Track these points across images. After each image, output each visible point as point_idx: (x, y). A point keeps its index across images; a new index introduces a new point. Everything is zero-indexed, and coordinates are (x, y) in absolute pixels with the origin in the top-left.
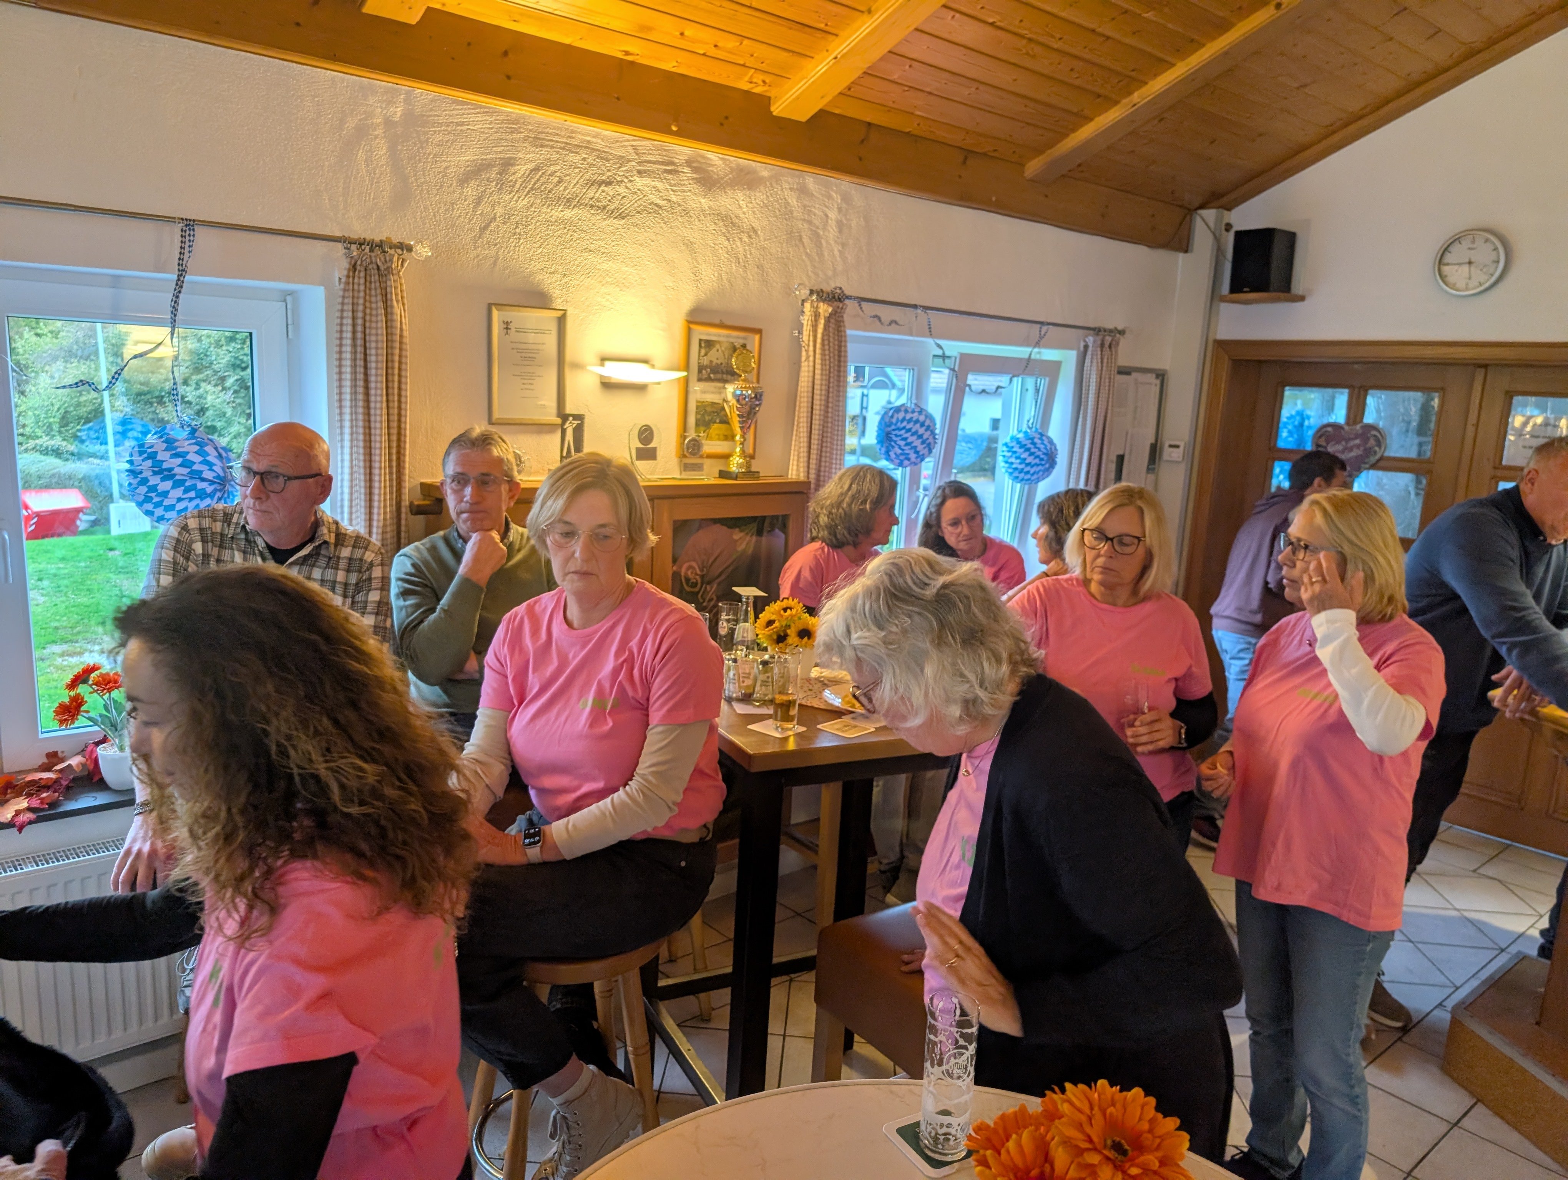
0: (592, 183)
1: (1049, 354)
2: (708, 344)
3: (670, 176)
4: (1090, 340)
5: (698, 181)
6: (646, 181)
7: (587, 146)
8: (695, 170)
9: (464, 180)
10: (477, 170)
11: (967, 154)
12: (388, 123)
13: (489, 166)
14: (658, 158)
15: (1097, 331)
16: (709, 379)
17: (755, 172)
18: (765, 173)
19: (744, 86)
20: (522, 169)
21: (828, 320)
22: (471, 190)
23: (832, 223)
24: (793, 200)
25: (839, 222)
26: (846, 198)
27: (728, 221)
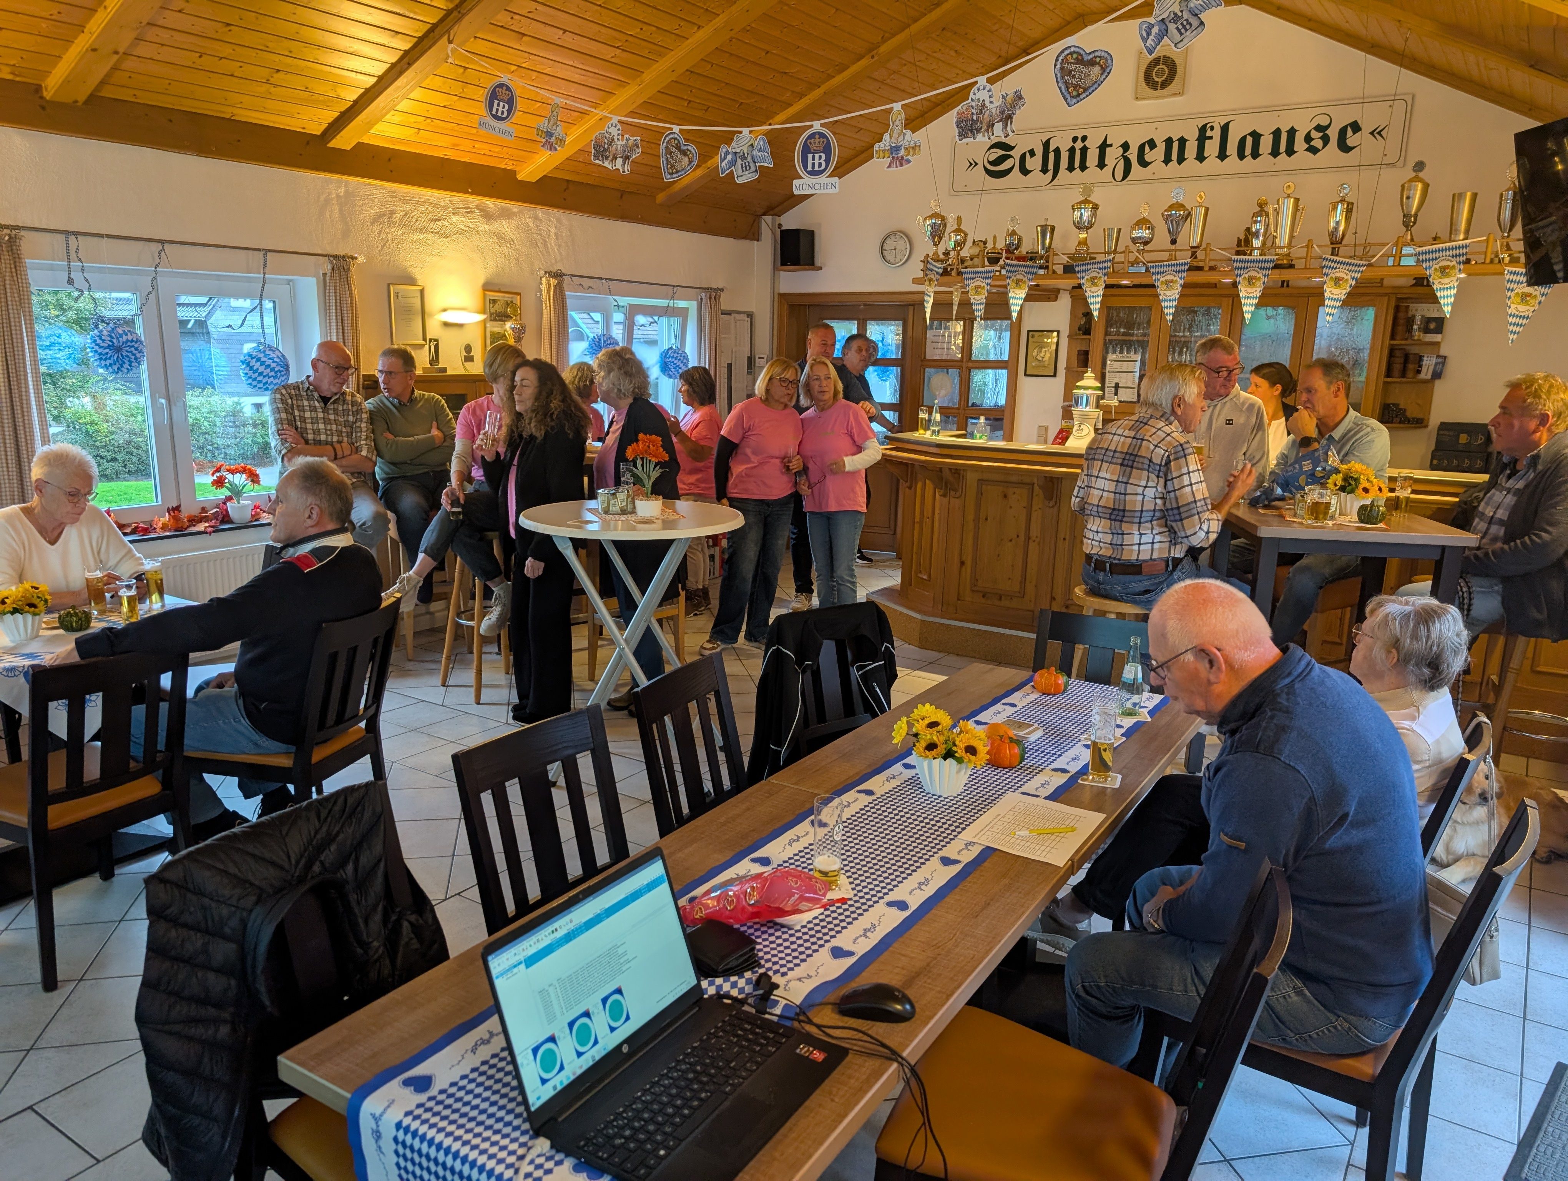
0: (431, 220)
1: (682, 304)
2: (494, 301)
3: (469, 215)
4: (703, 295)
5: (482, 216)
6: (457, 218)
7: (428, 202)
8: (481, 211)
9: (373, 223)
10: (379, 217)
11: (623, 192)
12: (338, 196)
13: (384, 215)
14: (462, 206)
15: (707, 289)
16: (495, 320)
17: (510, 209)
18: (516, 210)
19: (503, 166)
20: (399, 215)
21: (555, 287)
22: (376, 228)
23: (552, 234)
24: (531, 224)
25: (556, 234)
26: (559, 220)
27: (499, 236)
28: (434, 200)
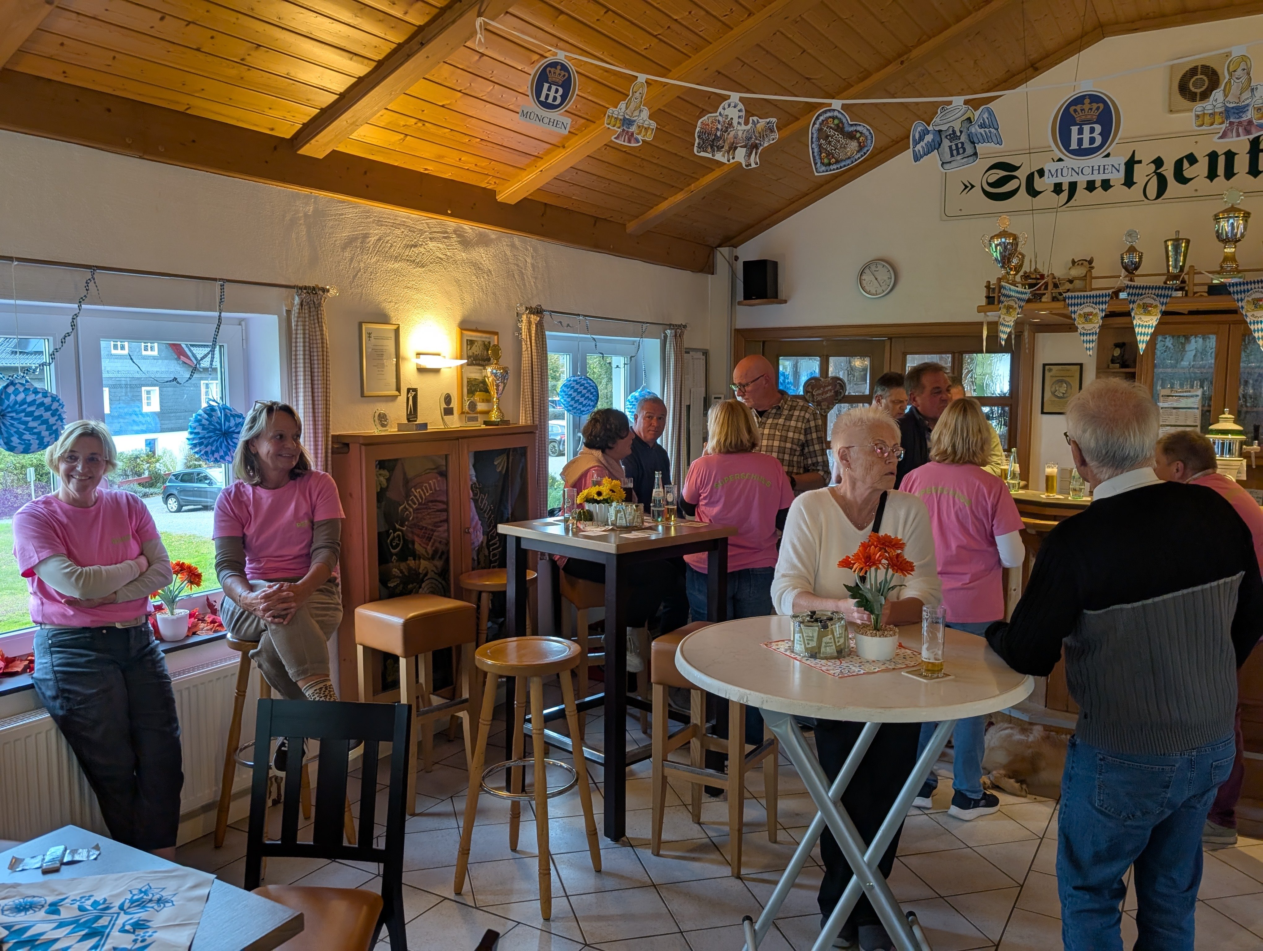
0: (407, 246)
2: (472, 343)
3: (446, 240)
4: (668, 332)
5: (460, 242)
6: (434, 244)
7: (403, 224)
8: (459, 236)
9: (344, 248)
10: (352, 241)
11: (596, 219)
12: (306, 215)
13: (357, 238)
14: (439, 230)
15: (671, 326)
16: (474, 365)
18: (493, 236)
19: (486, 185)
20: (373, 239)
22: (348, 254)
23: (529, 265)
24: (508, 253)
25: (533, 265)
26: (535, 250)
27: (476, 266)
28: (410, 223)
